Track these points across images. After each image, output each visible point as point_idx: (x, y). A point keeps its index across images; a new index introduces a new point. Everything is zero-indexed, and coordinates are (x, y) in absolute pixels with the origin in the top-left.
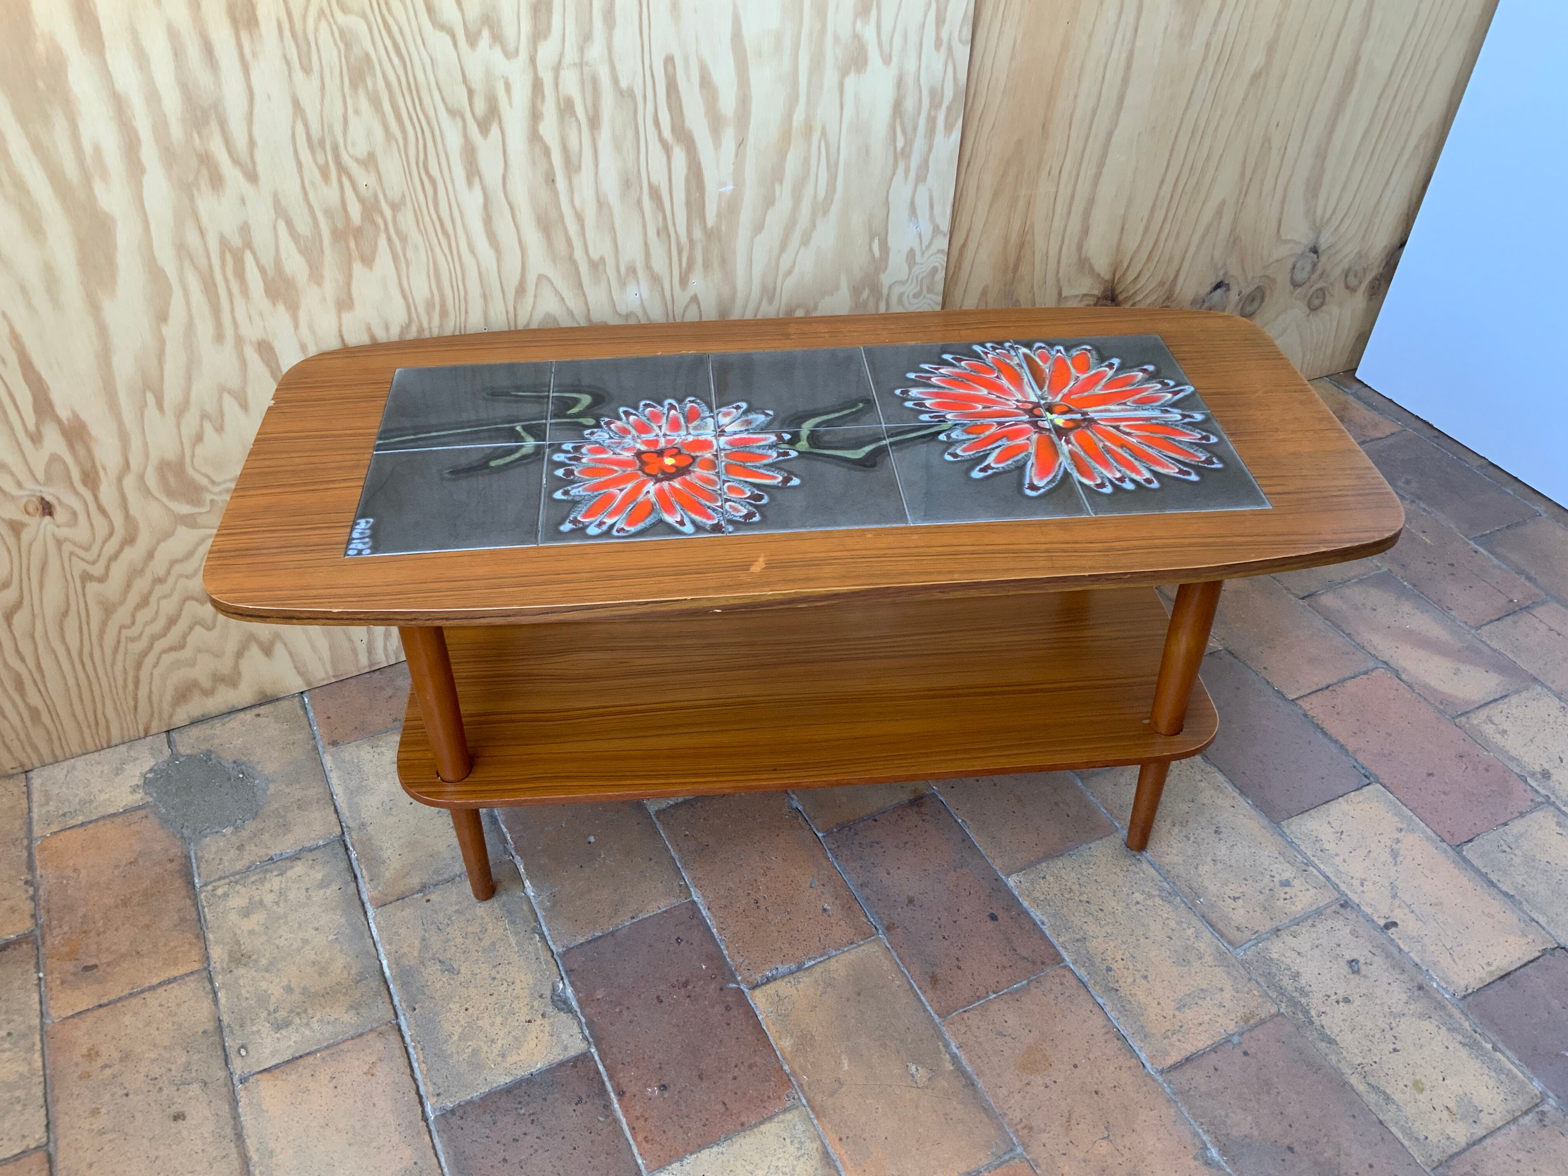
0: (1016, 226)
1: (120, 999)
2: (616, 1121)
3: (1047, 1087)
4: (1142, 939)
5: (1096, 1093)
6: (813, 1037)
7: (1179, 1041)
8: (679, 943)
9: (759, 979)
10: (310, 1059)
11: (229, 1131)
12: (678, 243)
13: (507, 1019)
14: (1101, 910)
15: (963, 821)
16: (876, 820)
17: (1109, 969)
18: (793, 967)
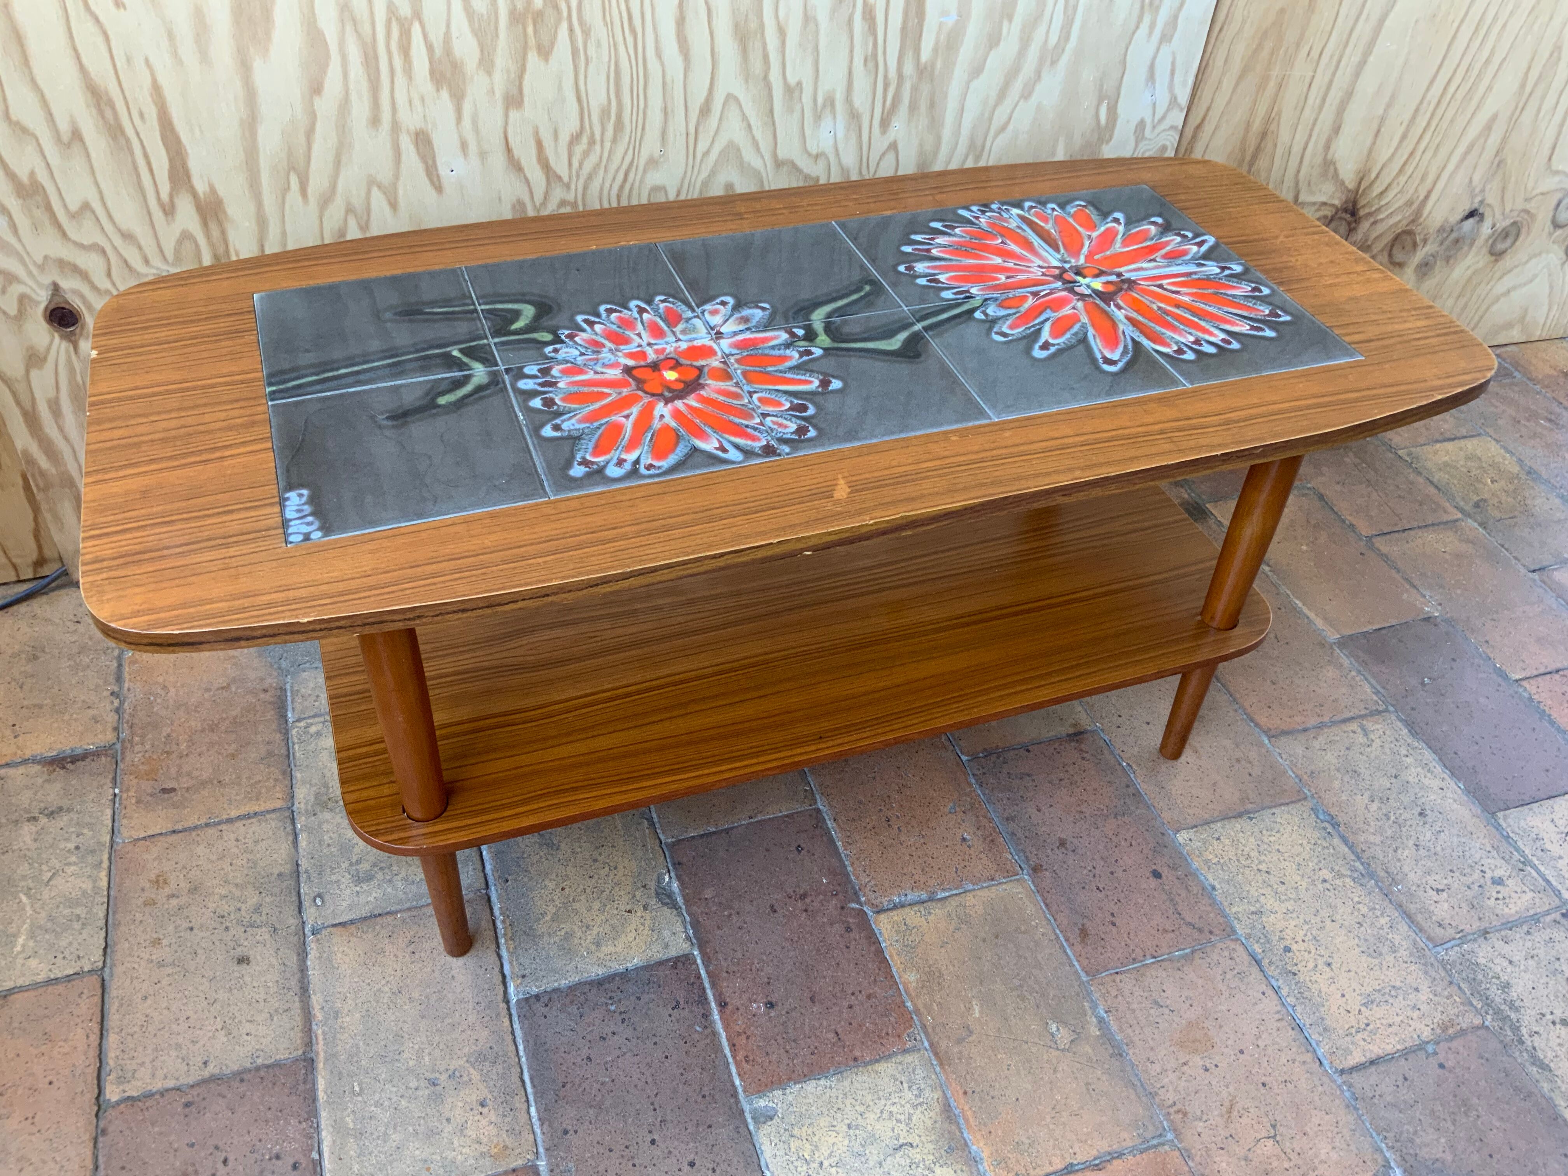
0: (1262, 110)
1: (196, 828)
2: (715, 1034)
3: (1207, 1070)
4: (1328, 922)
5: (1264, 1085)
6: (941, 975)
7: (1364, 1040)
8: (799, 852)
9: (886, 903)
10: (390, 919)
11: (294, 983)
12: (886, 77)
13: (605, 905)
14: (1283, 883)
15: (1128, 764)
16: (1028, 751)
17: (1287, 949)
18: (924, 896)
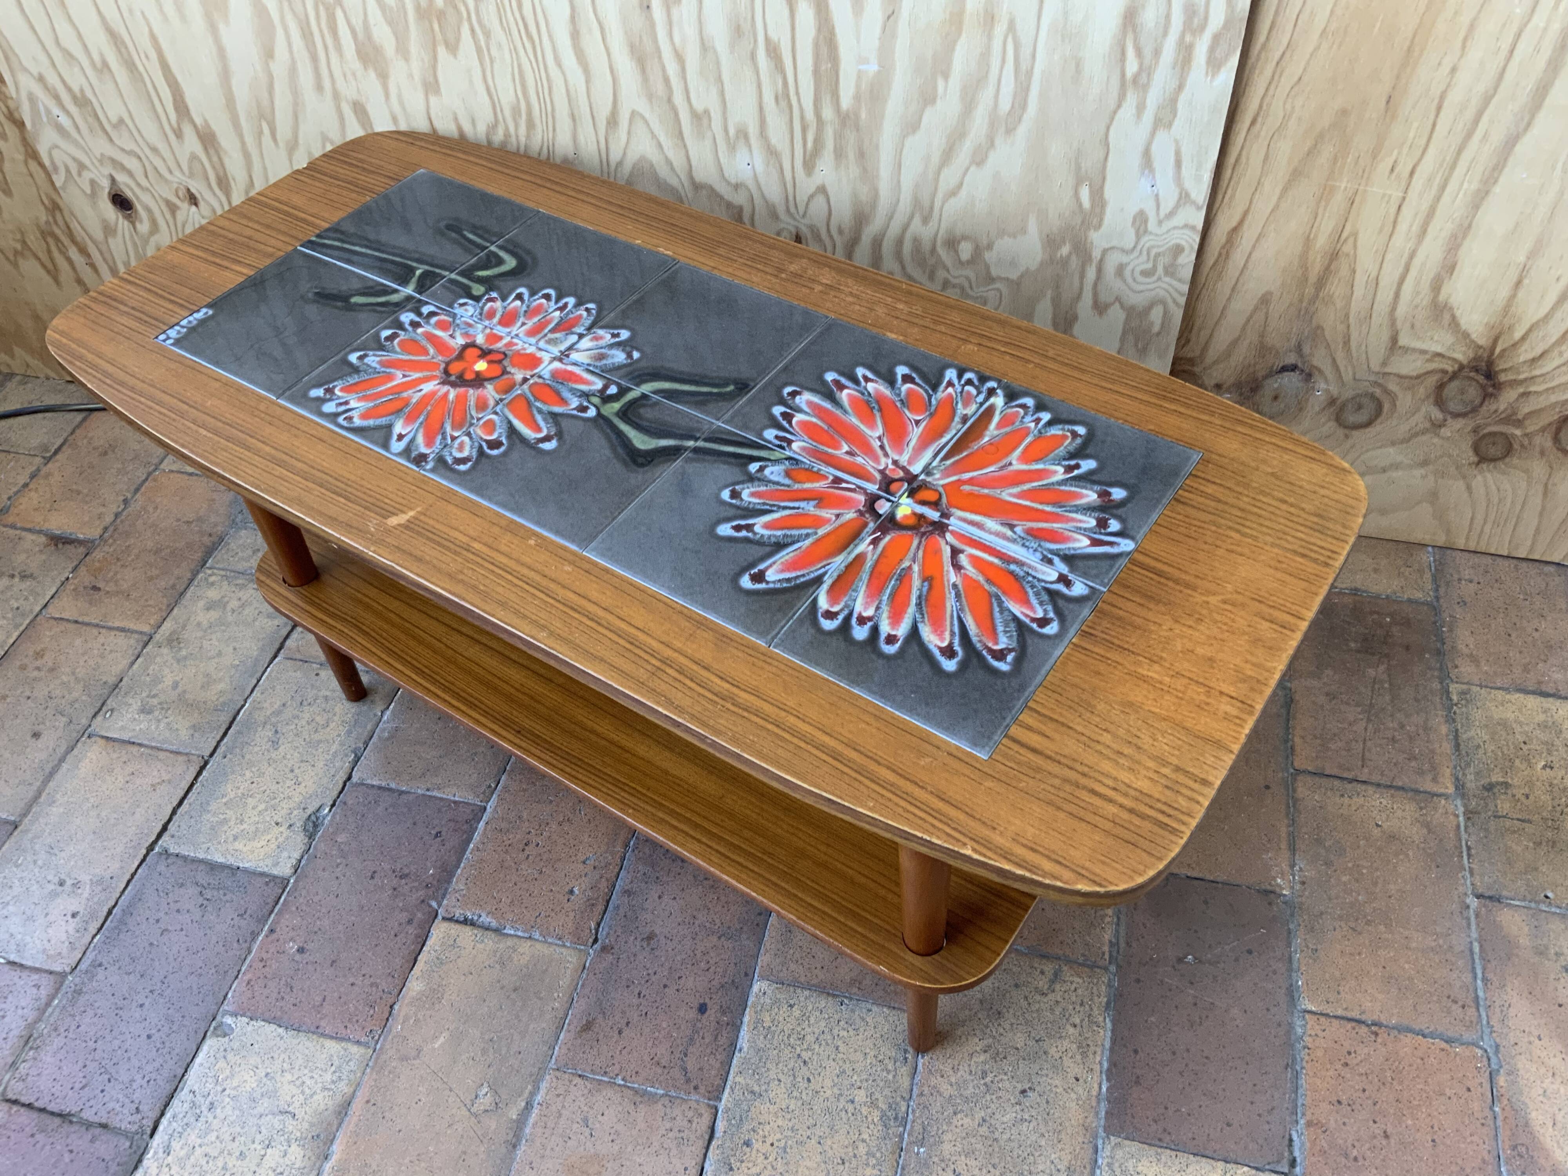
0: (1327, 226)
1: (89, 624)
4: (814, 1140)
6: (441, 998)
8: (436, 837)
9: (457, 915)
10: (136, 749)
12: (802, 118)
13: (267, 810)
14: (809, 1080)
17: (747, 1144)
18: (494, 924)
